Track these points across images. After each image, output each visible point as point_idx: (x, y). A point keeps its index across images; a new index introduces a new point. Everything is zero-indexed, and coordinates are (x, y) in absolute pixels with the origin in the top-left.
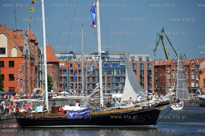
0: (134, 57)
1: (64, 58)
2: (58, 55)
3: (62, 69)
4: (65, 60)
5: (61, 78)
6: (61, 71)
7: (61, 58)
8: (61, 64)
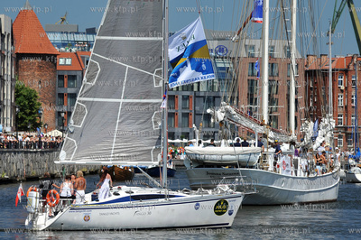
0: (253, 47)
1: (72, 44)
2: (55, 37)
3: (66, 74)
4: (74, 50)
5: (61, 96)
6: (61, 77)
7: (64, 45)
8: (61, 61)
